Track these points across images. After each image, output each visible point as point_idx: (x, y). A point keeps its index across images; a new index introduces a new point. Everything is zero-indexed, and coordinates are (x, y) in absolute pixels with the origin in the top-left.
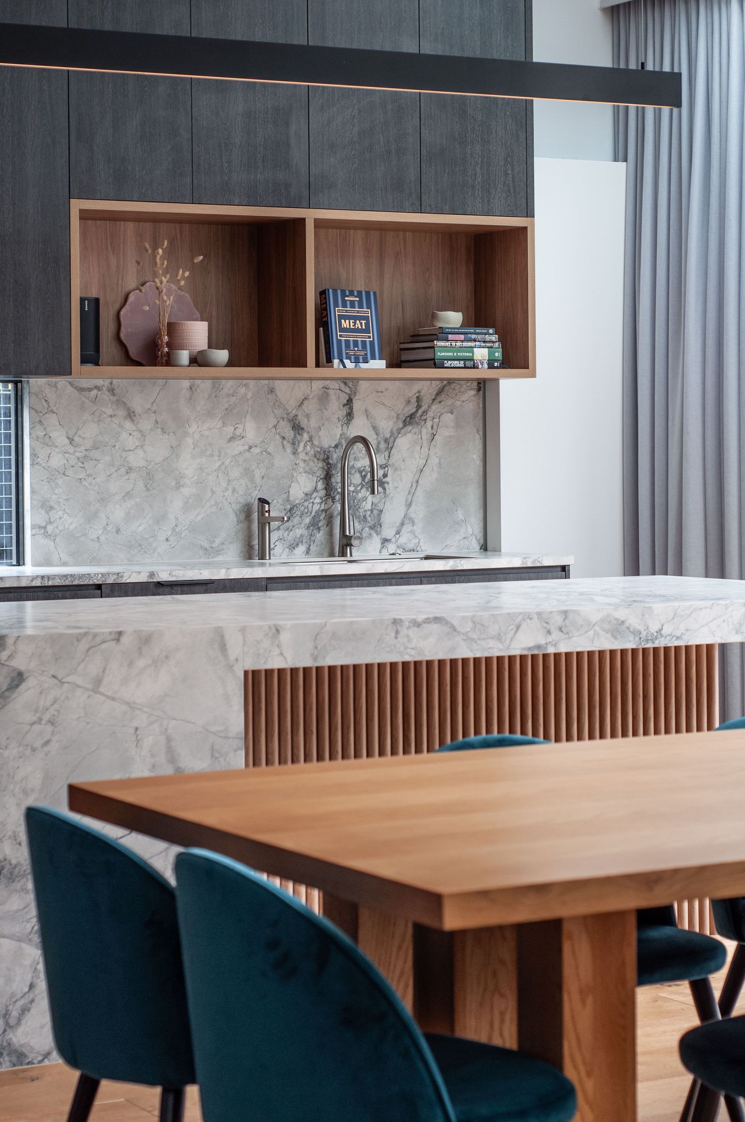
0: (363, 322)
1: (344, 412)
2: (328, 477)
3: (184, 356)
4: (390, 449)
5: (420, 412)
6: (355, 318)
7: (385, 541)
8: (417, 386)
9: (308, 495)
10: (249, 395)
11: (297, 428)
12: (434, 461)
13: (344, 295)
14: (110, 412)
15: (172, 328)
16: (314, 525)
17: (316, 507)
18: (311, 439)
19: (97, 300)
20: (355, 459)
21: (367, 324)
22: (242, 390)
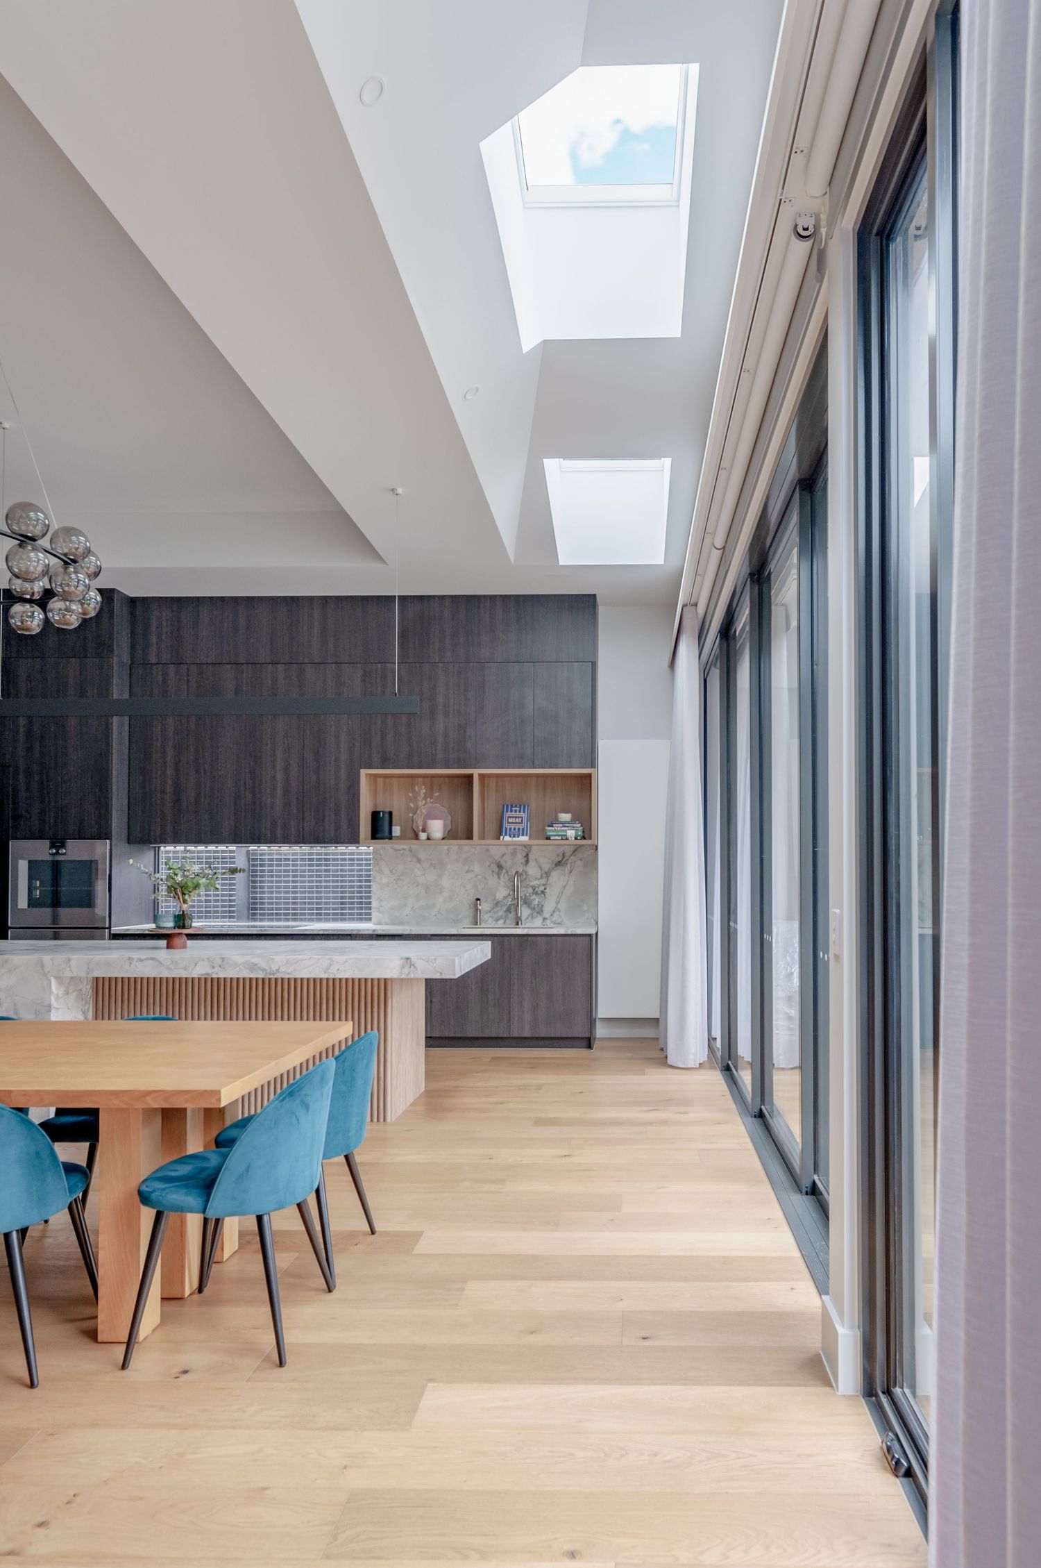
0: (520, 819)
1: (524, 860)
3: (426, 837)
4: (548, 877)
5: (564, 860)
6: (516, 817)
7: (545, 919)
8: (562, 849)
9: (505, 897)
10: (476, 852)
11: (500, 867)
12: (571, 882)
13: (512, 806)
14: (409, 859)
15: (424, 823)
16: (508, 910)
17: (509, 903)
18: (507, 872)
20: (530, 881)
21: (522, 820)
22: (473, 850)
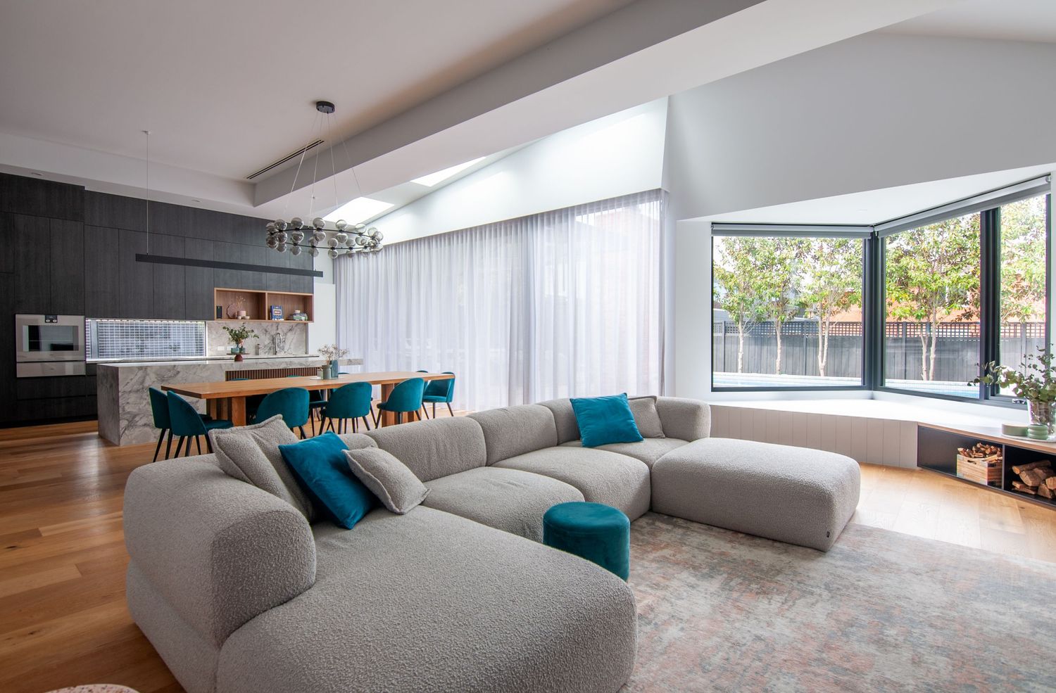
1: (275, 328)
2: (273, 340)
3: (240, 318)
4: (286, 335)
5: (291, 328)
6: (277, 311)
7: (284, 353)
8: (291, 324)
10: (255, 324)
11: (266, 331)
12: (295, 337)
13: (275, 307)
15: (238, 312)
18: (269, 333)
19: (221, 307)
20: (278, 337)
21: (280, 312)
